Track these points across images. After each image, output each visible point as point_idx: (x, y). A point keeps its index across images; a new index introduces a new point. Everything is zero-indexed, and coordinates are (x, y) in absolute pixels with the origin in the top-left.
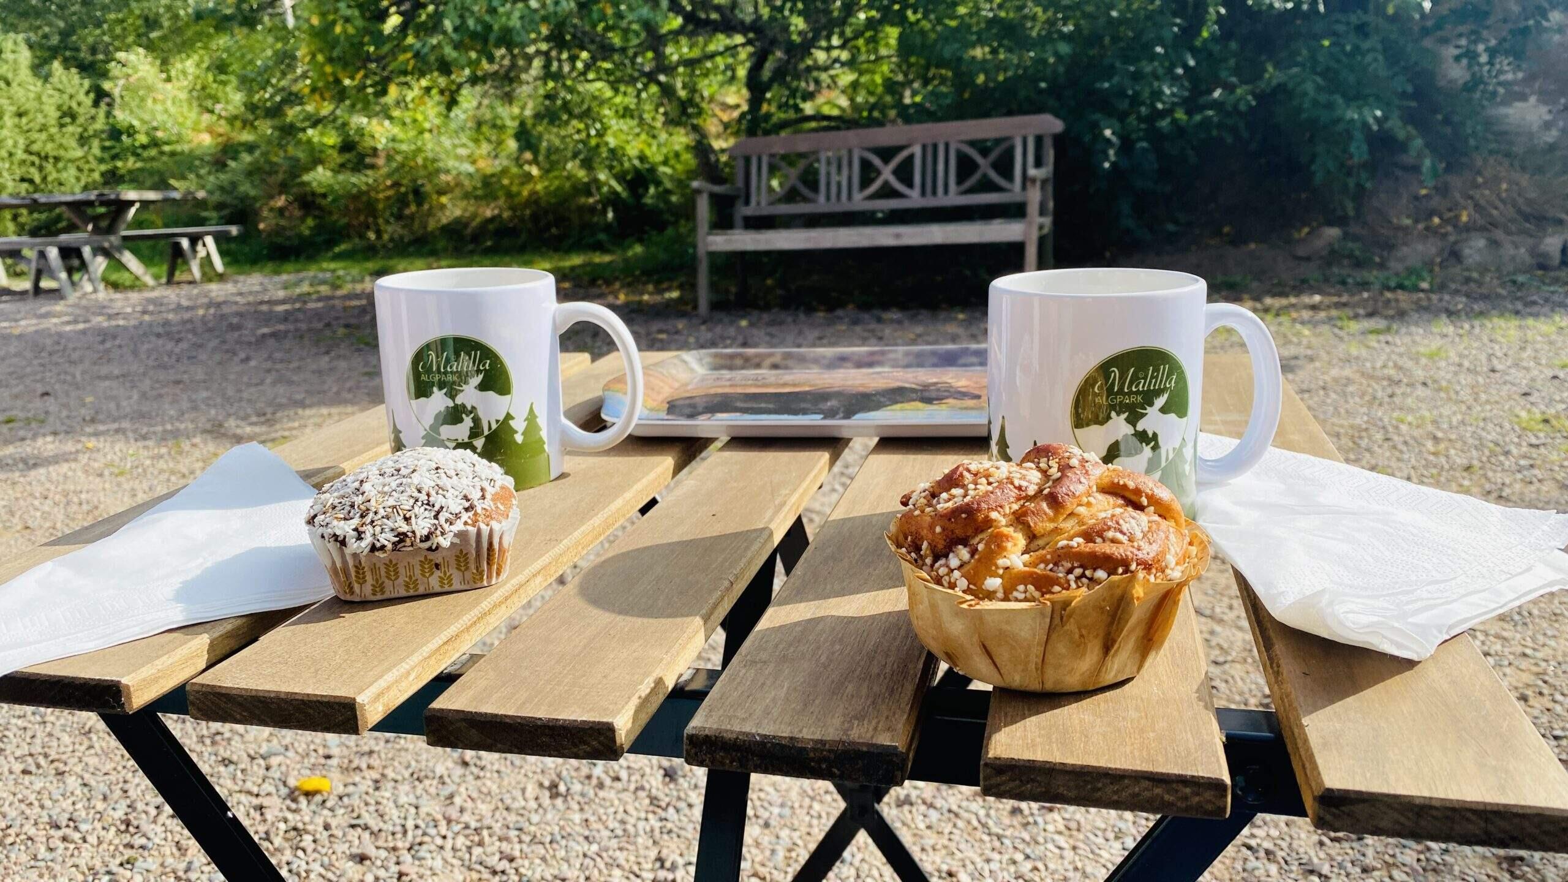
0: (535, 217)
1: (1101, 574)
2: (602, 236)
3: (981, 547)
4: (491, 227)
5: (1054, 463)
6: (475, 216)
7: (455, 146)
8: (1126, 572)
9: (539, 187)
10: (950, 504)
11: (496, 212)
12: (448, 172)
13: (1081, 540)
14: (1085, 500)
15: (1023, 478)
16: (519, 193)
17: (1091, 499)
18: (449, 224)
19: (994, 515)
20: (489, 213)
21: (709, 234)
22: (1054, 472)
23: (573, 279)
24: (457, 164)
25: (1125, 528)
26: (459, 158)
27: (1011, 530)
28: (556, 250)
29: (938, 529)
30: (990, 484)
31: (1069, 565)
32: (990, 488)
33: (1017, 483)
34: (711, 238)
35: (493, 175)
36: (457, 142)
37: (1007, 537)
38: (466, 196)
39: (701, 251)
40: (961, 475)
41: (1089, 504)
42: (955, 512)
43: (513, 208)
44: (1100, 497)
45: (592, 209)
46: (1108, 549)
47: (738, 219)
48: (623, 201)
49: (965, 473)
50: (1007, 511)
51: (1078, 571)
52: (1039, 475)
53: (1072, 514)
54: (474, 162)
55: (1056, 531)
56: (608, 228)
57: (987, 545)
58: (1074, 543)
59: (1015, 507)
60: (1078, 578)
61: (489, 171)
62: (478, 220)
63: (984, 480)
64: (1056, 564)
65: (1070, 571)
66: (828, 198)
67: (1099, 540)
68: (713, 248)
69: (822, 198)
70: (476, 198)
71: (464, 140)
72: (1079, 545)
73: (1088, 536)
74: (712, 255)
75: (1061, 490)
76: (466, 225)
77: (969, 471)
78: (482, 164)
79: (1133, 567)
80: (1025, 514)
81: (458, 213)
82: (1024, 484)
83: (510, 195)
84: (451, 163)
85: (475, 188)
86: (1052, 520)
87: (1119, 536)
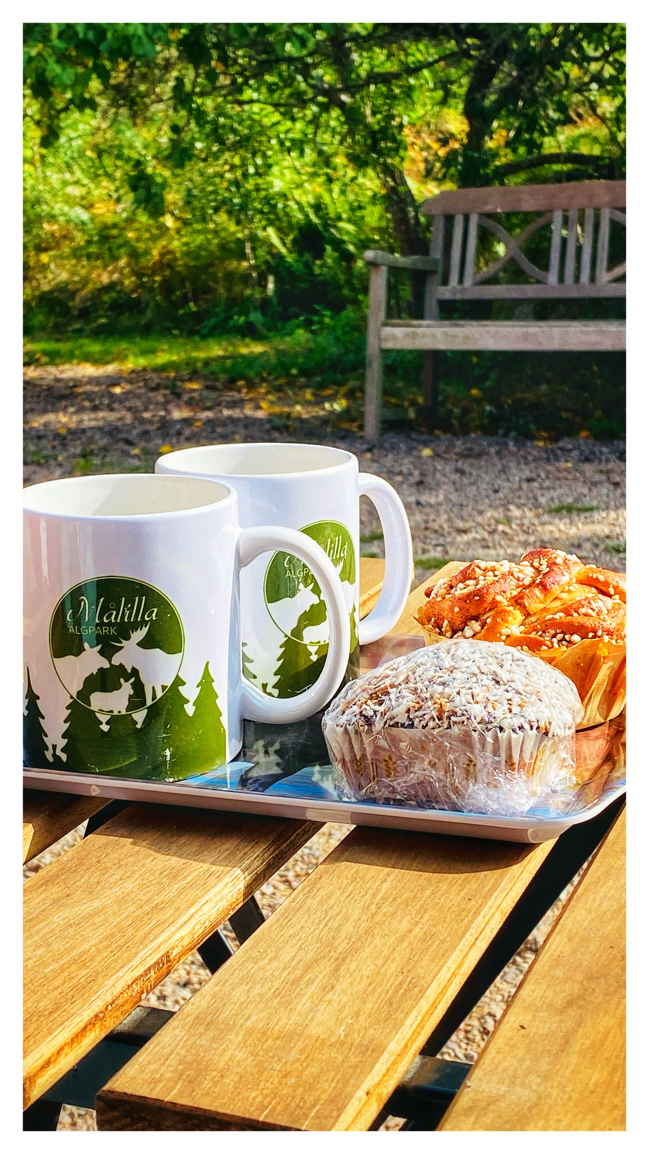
0: (167, 287)
1: (576, 638)
2: (256, 317)
3: (489, 621)
4: (106, 298)
5: (544, 562)
6: (85, 281)
7: (65, 183)
8: (594, 637)
9: (176, 244)
10: (466, 591)
11: (116, 276)
12: (52, 218)
13: (562, 614)
14: (567, 588)
15: (521, 571)
16: (147, 252)
17: (571, 588)
18: (51, 292)
19: (499, 598)
20: (105, 279)
21: (385, 325)
22: (544, 569)
23: (205, 378)
24: (66, 209)
25: (594, 605)
26: (69, 200)
27: (511, 608)
28: (192, 333)
29: (456, 609)
30: (495, 576)
31: (554, 632)
32: (496, 579)
33: (516, 575)
34: (388, 331)
35: (115, 226)
36: (68, 176)
37: (509, 613)
38: (76, 254)
39: (372, 348)
40: (473, 570)
41: (569, 591)
42: (469, 596)
43: (138, 274)
44: (577, 586)
45: (245, 278)
46: (582, 620)
47: (431, 305)
48: (289, 269)
49: (476, 569)
50: (509, 596)
51: (560, 636)
52: (533, 570)
53: (556, 598)
54: (89, 207)
55: (545, 610)
56: (265, 305)
57: (494, 618)
58: (557, 616)
59: (515, 593)
60: (559, 641)
61: (110, 219)
62: (90, 287)
63: (491, 573)
64: (544, 632)
65: (554, 636)
66: (561, 278)
67: (575, 614)
68: (389, 345)
69: (552, 278)
70: (89, 257)
71: (79, 174)
72: (561, 618)
73: (567, 612)
74: (386, 352)
75: (549, 581)
76: (73, 294)
77: (479, 568)
78: (100, 209)
79: (599, 633)
80: (522, 598)
81: (64, 276)
82: (521, 576)
83: (134, 255)
84: (59, 207)
85: (89, 242)
86: (541, 602)
87: (590, 611)
